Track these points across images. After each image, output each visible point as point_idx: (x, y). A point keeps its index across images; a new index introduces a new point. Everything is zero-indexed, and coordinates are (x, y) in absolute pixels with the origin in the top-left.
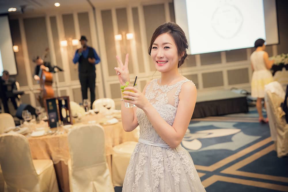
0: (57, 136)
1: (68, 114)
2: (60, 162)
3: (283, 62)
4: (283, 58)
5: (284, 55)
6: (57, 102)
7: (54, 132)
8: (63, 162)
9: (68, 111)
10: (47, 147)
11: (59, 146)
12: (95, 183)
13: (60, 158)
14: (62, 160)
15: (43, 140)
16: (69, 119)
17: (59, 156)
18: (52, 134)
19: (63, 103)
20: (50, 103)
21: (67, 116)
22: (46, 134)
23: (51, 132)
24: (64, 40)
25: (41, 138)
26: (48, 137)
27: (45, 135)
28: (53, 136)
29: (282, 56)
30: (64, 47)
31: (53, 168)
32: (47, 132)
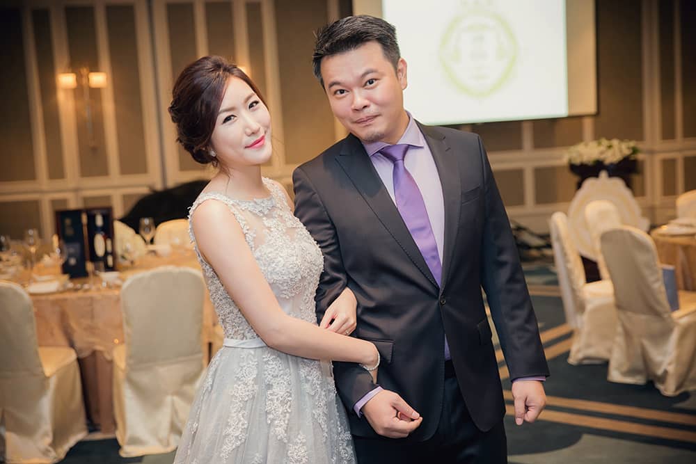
0: (89, 294)
1: (109, 249)
2: (94, 353)
3: (602, 157)
4: (602, 148)
5: (605, 142)
6: (84, 219)
7: (79, 286)
8: (101, 352)
9: (109, 242)
10: (63, 317)
11: (92, 317)
12: (176, 398)
13: (93, 343)
14: (98, 348)
15: (55, 303)
16: (110, 260)
17: (92, 339)
18: (76, 290)
19: (99, 221)
20: (68, 221)
21: (106, 253)
22: (61, 289)
23: (70, 285)
24: (68, 73)
25: (51, 298)
26: (68, 296)
27: (61, 292)
28: (80, 294)
29: (600, 144)
30: (66, 90)
31: (76, 365)
32: (64, 286)
